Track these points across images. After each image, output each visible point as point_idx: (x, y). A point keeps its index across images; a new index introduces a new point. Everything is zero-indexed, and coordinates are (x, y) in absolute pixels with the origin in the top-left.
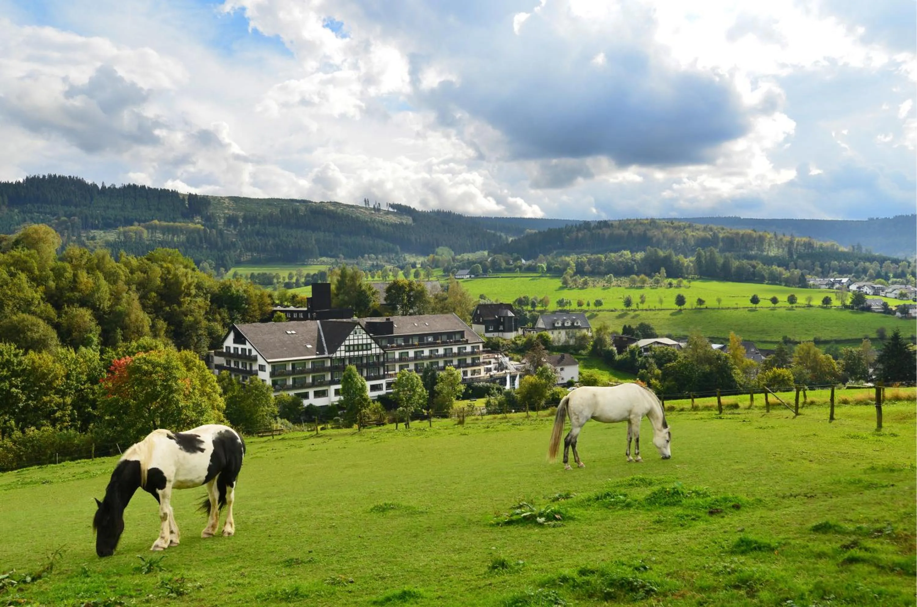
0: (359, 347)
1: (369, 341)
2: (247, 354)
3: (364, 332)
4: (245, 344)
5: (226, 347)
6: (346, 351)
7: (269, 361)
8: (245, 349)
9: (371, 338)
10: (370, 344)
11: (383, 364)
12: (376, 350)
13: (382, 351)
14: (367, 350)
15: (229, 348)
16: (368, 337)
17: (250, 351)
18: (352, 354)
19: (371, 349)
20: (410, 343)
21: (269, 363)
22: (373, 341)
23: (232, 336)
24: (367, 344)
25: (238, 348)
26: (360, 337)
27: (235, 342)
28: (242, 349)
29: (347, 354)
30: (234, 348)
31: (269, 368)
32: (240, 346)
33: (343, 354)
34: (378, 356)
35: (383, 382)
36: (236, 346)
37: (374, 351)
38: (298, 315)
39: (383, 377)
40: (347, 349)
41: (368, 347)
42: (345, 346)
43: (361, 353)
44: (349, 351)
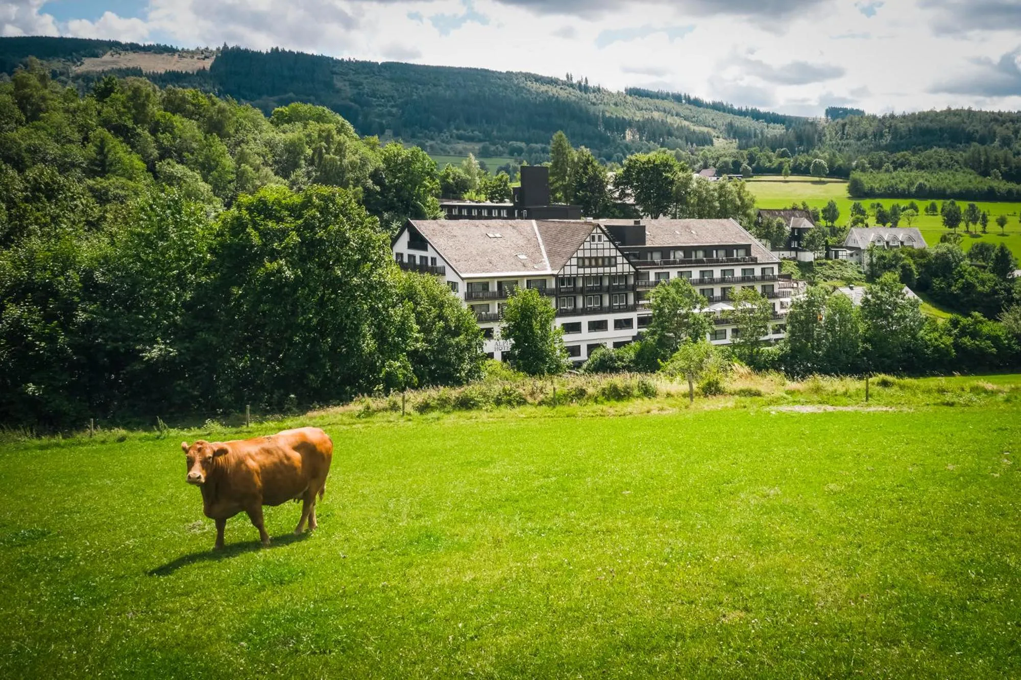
0: (596, 261)
1: (613, 253)
2: (430, 264)
3: (606, 239)
4: (425, 249)
5: (397, 254)
6: (579, 267)
7: (463, 275)
8: (426, 258)
9: (617, 248)
10: (615, 257)
11: (633, 288)
12: (623, 267)
13: (632, 269)
14: (610, 266)
15: (402, 255)
16: (612, 246)
17: (433, 260)
18: (588, 271)
19: (615, 265)
20: (672, 258)
21: (463, 279)
22: (619, 254)
23: (406, 237)
24: (610, 258)
25: (414, 257)
26: (600, 246)
27: (411, 245)
28: (421, 257)
29: (581, 271)
30: (410, 256)
31: (463, 288)
32: (418, 254)
33: (574, 270)
34: (624, 277)
35: (634, 316)
36: (412, 252)
37: (620, 269)
38: (499, 213)
39: (633, 308)
40: (581, 264)
41: (610, 261)
42: (578, 258)
43: (600, 270)
44: (584, 267)
